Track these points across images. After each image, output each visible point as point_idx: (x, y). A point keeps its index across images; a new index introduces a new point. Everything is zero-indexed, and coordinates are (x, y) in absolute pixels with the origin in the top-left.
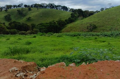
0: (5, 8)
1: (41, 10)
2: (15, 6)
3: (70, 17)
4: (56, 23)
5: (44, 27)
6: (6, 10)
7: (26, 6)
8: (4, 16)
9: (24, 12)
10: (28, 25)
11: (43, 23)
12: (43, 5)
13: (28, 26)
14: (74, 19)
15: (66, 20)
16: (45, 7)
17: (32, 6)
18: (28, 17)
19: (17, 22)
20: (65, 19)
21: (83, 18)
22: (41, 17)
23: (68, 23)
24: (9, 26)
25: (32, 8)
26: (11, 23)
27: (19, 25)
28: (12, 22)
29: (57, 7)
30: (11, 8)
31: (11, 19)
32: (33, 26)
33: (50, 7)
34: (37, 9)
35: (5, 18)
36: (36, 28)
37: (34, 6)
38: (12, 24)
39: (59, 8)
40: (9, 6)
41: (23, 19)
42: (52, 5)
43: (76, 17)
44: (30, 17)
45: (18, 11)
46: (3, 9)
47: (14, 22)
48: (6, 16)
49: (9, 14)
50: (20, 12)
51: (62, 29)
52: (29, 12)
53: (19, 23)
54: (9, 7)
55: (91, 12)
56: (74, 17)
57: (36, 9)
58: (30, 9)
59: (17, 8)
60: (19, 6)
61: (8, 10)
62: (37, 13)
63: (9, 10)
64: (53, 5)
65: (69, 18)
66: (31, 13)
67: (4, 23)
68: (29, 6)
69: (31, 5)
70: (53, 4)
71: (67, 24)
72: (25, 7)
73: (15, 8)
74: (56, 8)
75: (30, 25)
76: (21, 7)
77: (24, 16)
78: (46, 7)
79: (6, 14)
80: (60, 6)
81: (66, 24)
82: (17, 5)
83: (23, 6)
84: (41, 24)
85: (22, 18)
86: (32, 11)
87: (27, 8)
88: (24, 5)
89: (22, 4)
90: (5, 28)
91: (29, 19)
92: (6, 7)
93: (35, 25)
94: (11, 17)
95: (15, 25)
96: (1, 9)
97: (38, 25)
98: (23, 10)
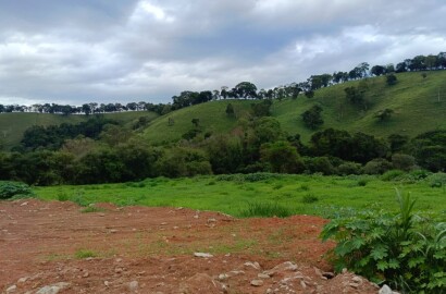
0: (308, 86)
2: (338, 77)
5: (439, 146)
6: (309, 94)
7: (378, 70)
8: (301, 113)
9: (369, 95)
10: (379, 138)
11: (442, 128)
13: (377, 143)
17: (402, 68)
18: (380, 109)
19: (339, 132)
22: (438, 104)
25: (400, 76)
26: (319, 135)
30: (326, 85)
31: (322, 122)
34: (422, 78)
35: (304, 119)
36: (405, 151)
37: (409, 67)
38: (323, 139)
40: (321, 77)
41: (364, 120)
44: (388, 111)
45: (349, 91)
46: (300, 90)
48: (307, 113)
49: (316, 106)
50: (353, 93)
52: (388, 92)
54: (319, 81)
57: (417, 76)
58: (392, 81)
59: (346, 80)
60: (353, 74)
61: (316, 92)
62: (422, 90)
63: (320, 92)
66: (396, 93)
68: (390, 69)
69: (399, 65)
72: (374, 75)
73: (340, 82)
75: (386, 139)
76: (359, 75)
77: (367, 106)
79: (308, 107)
82: (348, 72)
83: (368, 72)
85: (362, 114)
86: (401, 87)
87: (382, 78)
88: (370, 68)
89: (365, 66)
90: (295, 152)
91: (384, 119)
92: (310, 84)
93: (406, 137)
94: (322, 113)
95: (331, 140)
96: (296, 89)
97: (418, 138)
98: (365, 86)
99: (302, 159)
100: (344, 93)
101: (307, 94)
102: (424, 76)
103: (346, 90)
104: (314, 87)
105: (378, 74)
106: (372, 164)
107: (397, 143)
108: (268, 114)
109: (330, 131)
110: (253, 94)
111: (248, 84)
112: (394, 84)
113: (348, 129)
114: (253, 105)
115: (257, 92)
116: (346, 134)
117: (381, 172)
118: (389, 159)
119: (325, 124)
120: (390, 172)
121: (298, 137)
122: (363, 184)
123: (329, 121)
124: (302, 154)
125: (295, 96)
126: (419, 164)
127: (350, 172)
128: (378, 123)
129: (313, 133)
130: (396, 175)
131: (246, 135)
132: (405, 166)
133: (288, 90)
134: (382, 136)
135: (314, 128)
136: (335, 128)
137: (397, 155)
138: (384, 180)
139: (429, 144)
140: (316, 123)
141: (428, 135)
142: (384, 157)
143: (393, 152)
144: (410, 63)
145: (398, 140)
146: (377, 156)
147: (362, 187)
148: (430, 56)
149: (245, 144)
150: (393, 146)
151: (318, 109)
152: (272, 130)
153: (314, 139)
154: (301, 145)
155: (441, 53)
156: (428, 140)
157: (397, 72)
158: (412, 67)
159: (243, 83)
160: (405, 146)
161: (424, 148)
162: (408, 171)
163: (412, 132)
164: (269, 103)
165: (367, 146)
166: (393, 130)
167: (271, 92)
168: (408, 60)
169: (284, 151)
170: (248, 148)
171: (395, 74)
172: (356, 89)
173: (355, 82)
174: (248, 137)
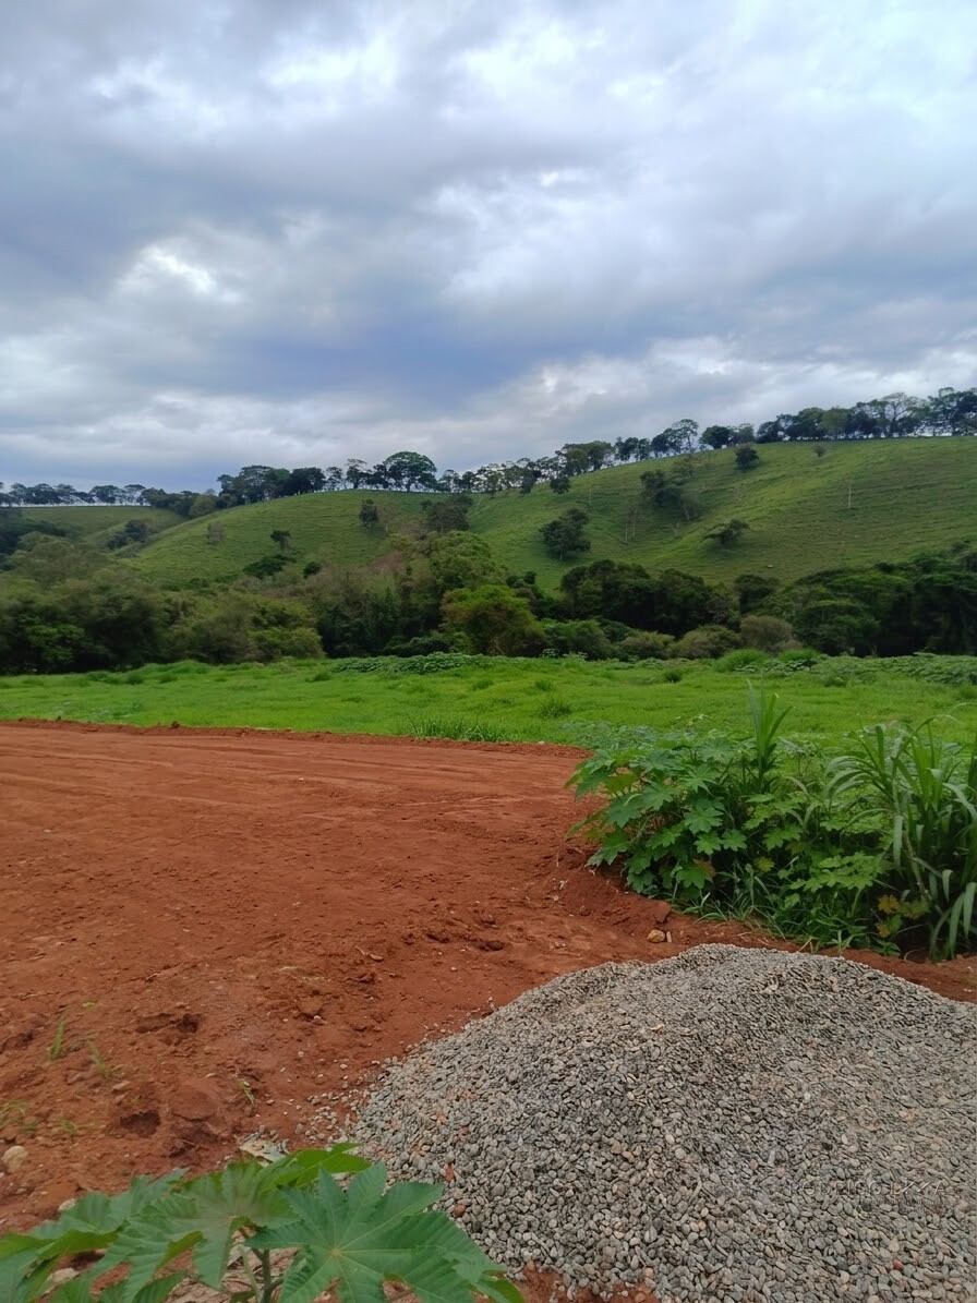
0: (555, 468)
1: (852, 459)
2: (626, 448)
6: (559, 486)
7: (718, 436)
8: (540, 526)
9: (694, 490)
10: (714, 583)
11: (853, 564)
12: (873, 414)
13: (708, 591)
16: (895, 428)
17: (771, 434)
18: (718, 521)
19: (626, 568)
22: (848, 512)
24: (560, 598)
25: (765, 452)
26: (578, 574)
27: (638, 590)
28: (588, 565)
30: (598, 466)
31: (585, 547)
32: (756, 594)
33: (956, 420)
34: (814, 456)
35: (547, 539)
36: (773, 609)
37: (788, 432)
38: (588, 583)
40: (587, 446)
41: (684, 541)
42: (968, 399)
44: (737, 525)
45: (653, 481)
46: (538, 474)
48: (554, 525)
49: (574, 511)
50: (662, 484)
52: (737, 484)
54: (585, 456)
57: (804, 451)
58: (747, 461)
59: (645, 455)
60: (661, 443)
61: (575, 479)
62: (814, 483)
63: (582, 481)
66: (756, 485)
68: (746, 434)
69: (765, 426)
72: (710, 448)
73: (632, 459)
75: (731, 585)
76: (676, 446)
77: (694, 513)
78: (909, 424)
79: (556, 513)
82: (651, 439)
83: (695, 441)
84: (822, 578)
85: (678, 529)
86: (765, 474)
87: (727, 453)
88: (701, 431)
89: (689, 427)
90: (523, 611)
91: (727, 541)
92: (562, 461)
93: (774, 582)
94: (587, 528)
95: (607, 586)
96: (530, 474)
97: (800, 582)
98: (686, 469)
99: (540, 625)
100: (640, 486)
101: (554, 483)
102: (820, 453)
103: (643, 478)
104: (569, 469)
105: (717, 446)
106: (697, 636)
107: (754, 594)
108: (465, 527)
109: (604, 567)
110: (428, 480)
111: (414, 457)
112: (754, 467)
113: (644, 562)
114: (425, 504)
115: (438, 476)
116: (640, 572)
117: (716, 654)
118: (735, 627)
119: (593, 550)
120: (734, 654)
121: (530, 578)
122: (674, 678)
123: (604, 544)
124: (540, 615)
125: (526, 488)
126: (801, 637)
127: (647, 652)
128: (713, 550)
129: (567, 570)
130: (746, 661)
131: (410, 571)
132: (769, 641)
133: (512, 473)
134: (721, 578)
135: (568, 560)
136: (617, 560)
137: (752, 617)
138: (721, 671)
139: (823, 597)
140: (574, 548)
141: (824, 577)
142: (724, 622)
143: (745, 610)
144: (790, 423)
145: (756, 587)
146: (707, 619)
147: (671, 685)
148: (836, 411)
149: (406, 592)
150: (744, 601)
152: (471, 561)
153: (569, 583)
154: (539, 596)
155: (860, 405)
156: (821, 589)
157: (762, 441)
158: (793, 433)
159: (402, 455)
160: (770, 599)
161: (813, 604)
162: (775, 652)
163: (787, 570)
164: (465, 501)
165: (687, 598)
166: (744, 567)
167: (469, 476)
168: (787, 418)
169: (497, 608)
170: (414, 600)
171: (755, 447)
172: (667, 477)
173: (665, 460)
174: (415, 576)
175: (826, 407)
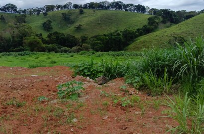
1: (100, 13)
2: (59, 7)
3: (147, 24)
4: (121, 34)
6: (45, 14)
7: (76, 6)
8: (42, 23)
9: (72, 17)
10: (77, 37)
11: (100, 34)
12: (102, 5)
13: (76, 39)
14: (153, 27)
15: (138, 30)
16: (106, 8)
17: (85, 7)
18: (77, 24)
19: (60, 33)
20: (137, 28)
21: (171, 25)
22: (99, 24)
23: (141, 34)
24: (47, 39)
25: (85, 10)
26: (51, 34)
27: (63, 38)
28: (53, 32)
29: (126, 6)
30: (53, 11)
31: (52, 28)
32: (84, 40)
33: (115, 7)
34: (93, 12)
35: (43, 26)
36: (87, 43)
37: (88, 7)
38: (53, 36)
39: (131, 8)
40: (50, 6)
41: (71, 28)
42: (117, 3)
43: (157, 23)
44: (80, 25)
45: (64, 15)
46: (40, 11)
47: (56, 33)
48: (45, 23)
49: (49, 20)
50: (66, 16)
51: (129, 45)
52: (80, 17)
53: (63, 34)
54: (50, 8)
55: (190, 13)
56: (154, 24)
57: (91, 11)
58: (81, 12)
59: (62, 9)
60: (65, 7)
61: (48, 13)
62: (93, 18)
63: (50, 13)
64: (120, 4)
65: (145, 26)
66: (83, 17)
67: (41, 35)
68: (80, 7)
69: (84, 5)
70: (121, 2)
71: (139, 36)
72: (74, 9)
73: (60, 10)
74: (124, 8)
75: (79, 38)
76: (68, 8)
77: (72, 22)
78: (108, 8)
79: (45, 20)
80: (132, 5)
81: (137, 36)
82: (63, 6)
83: (71, 7)
84: (95, 37)
85: (69, 26)
86: (85, 15)
87: (77, 10)
88: (72, 5)
89: (70, 4)
90: (41, 42)
91: (79, 29)
92: (45, 9)
93: (87, 37)
94: (52, 24)
95: (57, 37)
96: (38, 11)
97: (91, 38)
98: (70, 13)
99: (44, 45)
100: (62, 15)
101: (44, 14)
103: (62, 14)
104: (47, 11)
105: (76, 8)
106: (74, 48)
108: (25, 22)
110: (16, 11)
111: (12, 5)
112: (82, 14)
113: (64, 32)
114: (16, 17)
115: (18, 10)
118: (81, 46)
122: (72, 56)
123: (55, 28)
124: (44, 43)
125: (38, 14)
126: (92, 48)
127: (65, 51)
128: (76, 30)
129: (48, 33)
130: (84, 53)
131: (14, 32)
133: (35, 11)
135: (48, 31)
137: (84, 44)
140: (49, 28)
142: (79, 45)
143: (82, 43)
145: (84, 38)
148: (96, 3)
149: (14, 37)
150: (82, 41)
151: (50, 22)
152: (28, 30)
153: (49, 36)
155: (100, 3)
156: (95, 39)
157: (84, 8)
159: (9, 4)
160: (87, 41)
161: (94, 42)
162: (88, 51)
164: (25, 16)
165: (72, 40)
166: (82, 34)
167: (25, 10)
168: (88, 4)
170: (16, 39)
171: (83, 9)
172: (67, 14)
173: (66, 11)
174: (15, 33)
175: (95, 3)
